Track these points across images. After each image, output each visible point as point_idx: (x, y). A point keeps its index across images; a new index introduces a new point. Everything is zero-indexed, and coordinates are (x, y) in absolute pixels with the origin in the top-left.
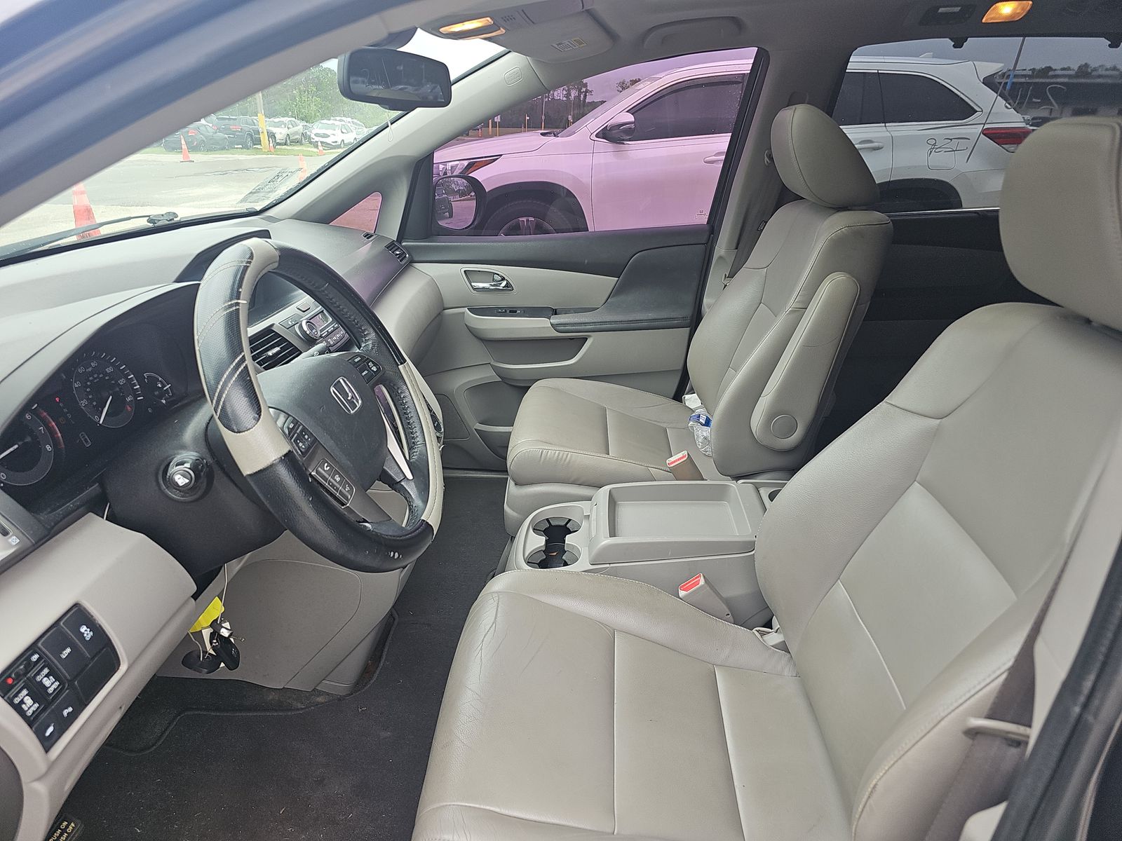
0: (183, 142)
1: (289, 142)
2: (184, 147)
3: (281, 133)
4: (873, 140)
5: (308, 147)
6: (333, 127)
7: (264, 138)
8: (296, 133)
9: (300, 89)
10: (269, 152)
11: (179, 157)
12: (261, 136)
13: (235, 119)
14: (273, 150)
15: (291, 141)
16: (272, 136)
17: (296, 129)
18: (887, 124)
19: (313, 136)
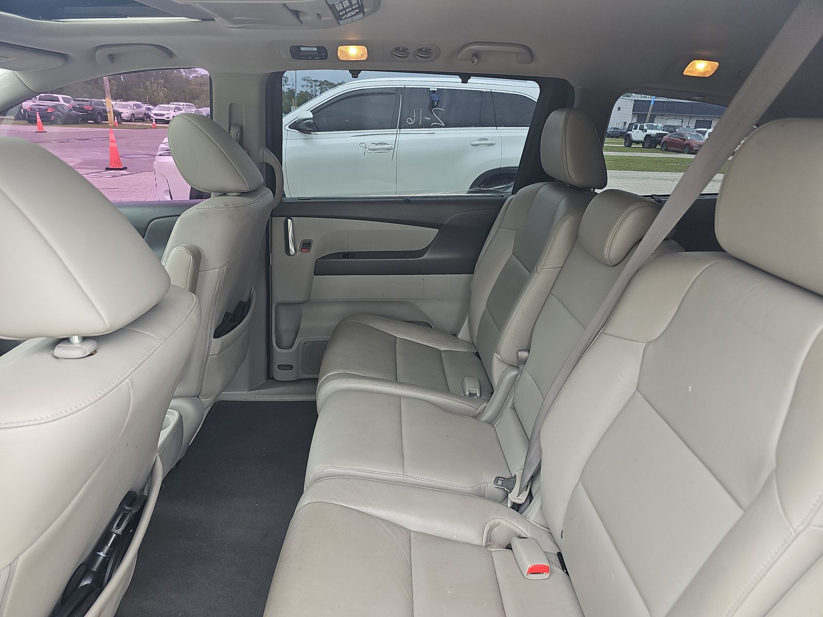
0: (38, 116)
1: (133, 119)
2: (39, 120)
3: (126, 113)
4: (489, 139)
5: (148, 123)
6: (169, 109)
7: (111, 116)
8: (140, 113)
9: (151, 81)
10: (115, 127)
11: (34, 128)
12: (108, 114)
13: (88, 101)
14: (117, 125)
15: (133, 118)
16: (117, 114)
17: (139, 110)
18: (498, 128)
19: (152, 115)
